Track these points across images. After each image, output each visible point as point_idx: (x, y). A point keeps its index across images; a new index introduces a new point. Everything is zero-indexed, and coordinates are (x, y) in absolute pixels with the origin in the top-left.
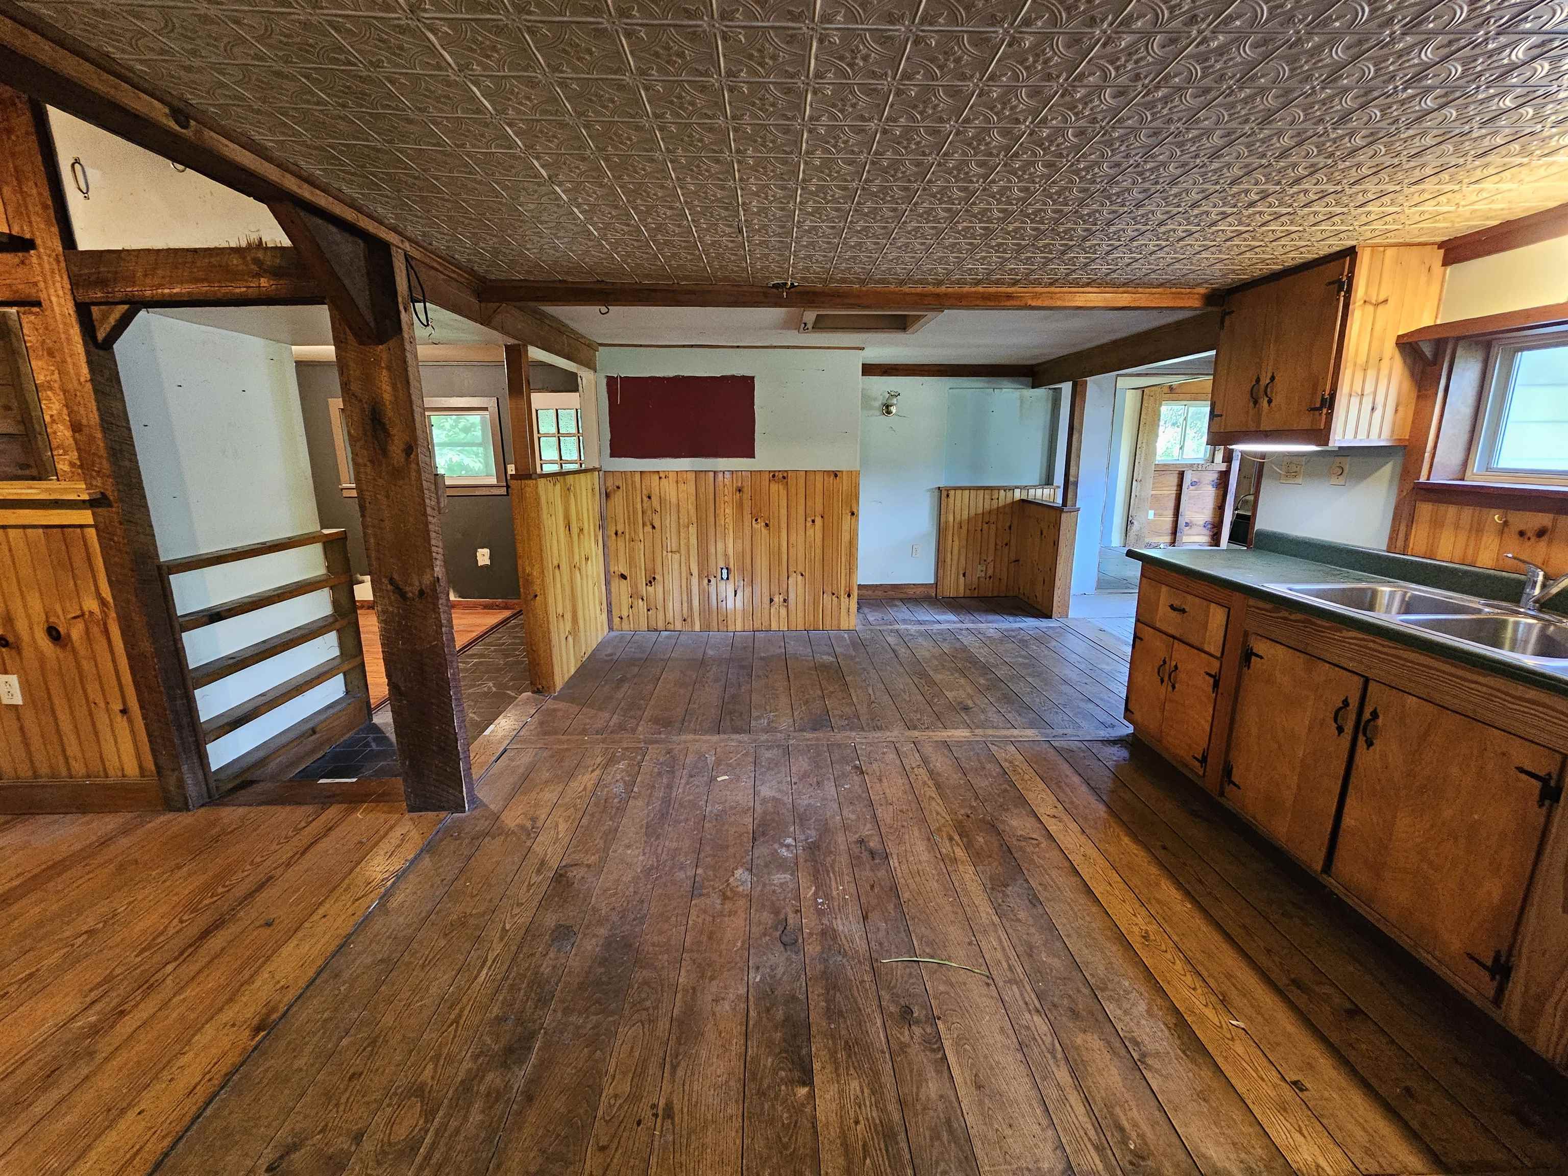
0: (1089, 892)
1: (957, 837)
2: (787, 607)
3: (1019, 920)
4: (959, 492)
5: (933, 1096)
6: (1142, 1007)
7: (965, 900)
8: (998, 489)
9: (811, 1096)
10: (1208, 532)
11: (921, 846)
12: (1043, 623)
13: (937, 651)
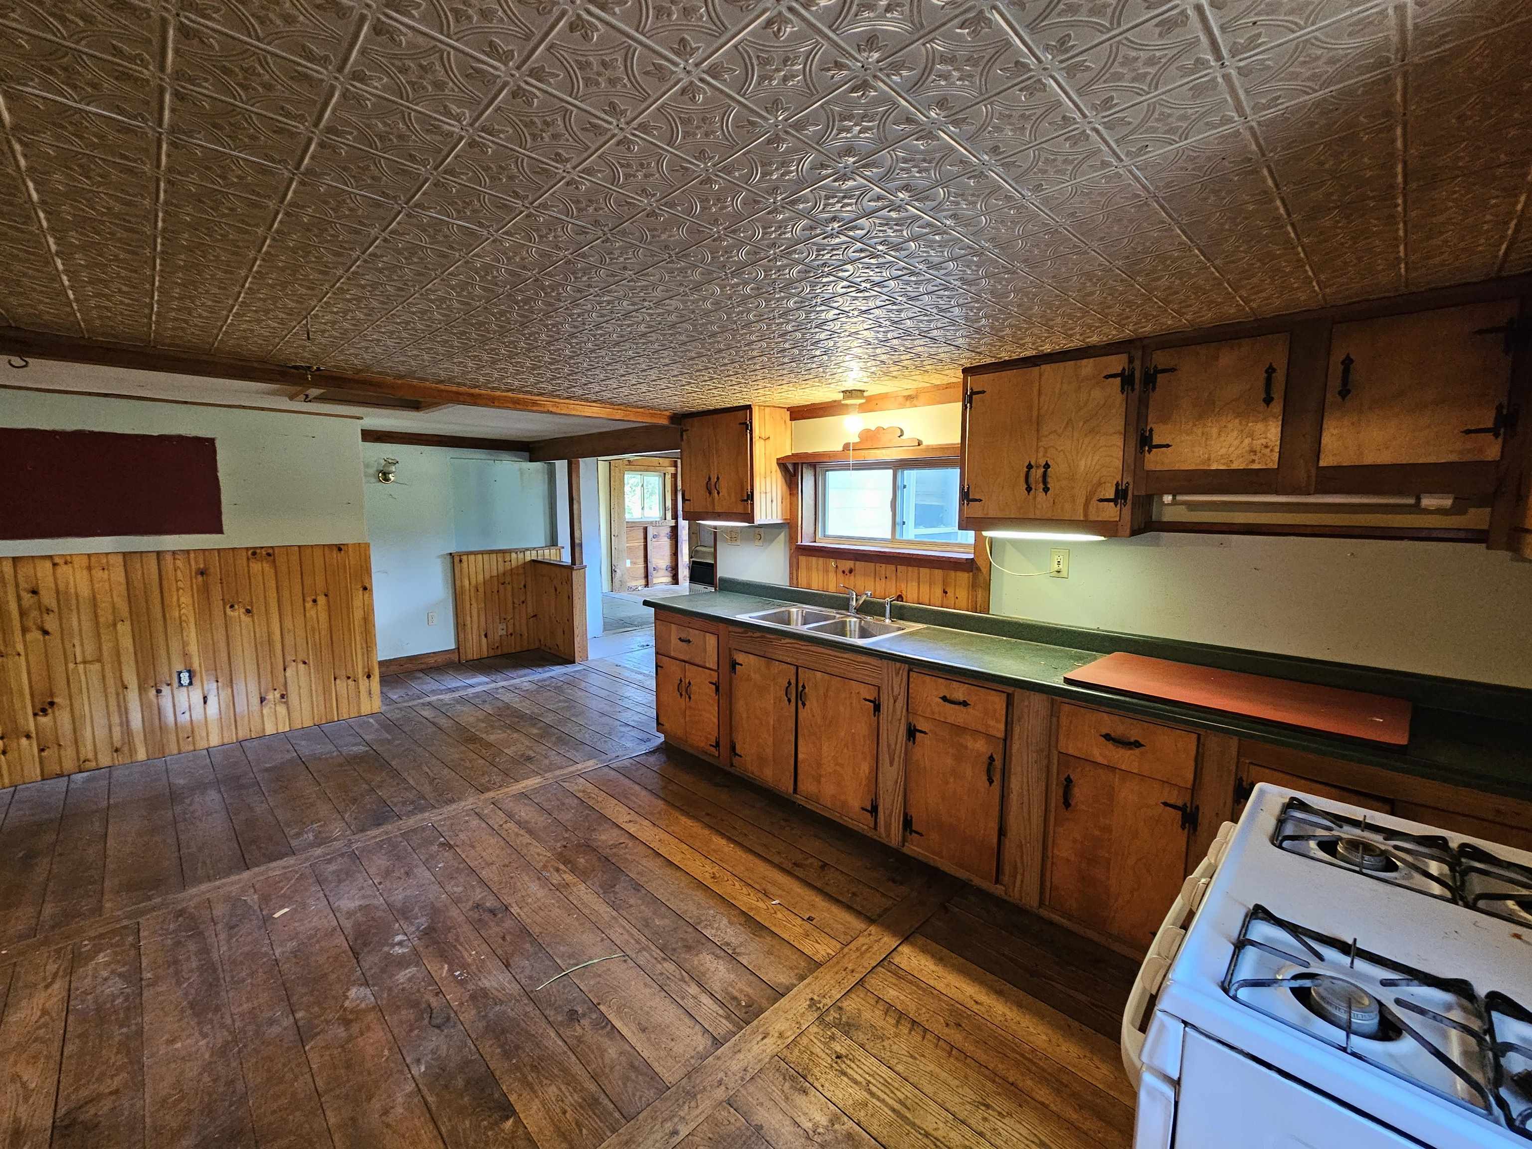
0: (671, 863)
1: (562, 867)
2: (286, 703)
3: (631, 906)
4: (472, 557)
5: (614, 1056)
6: (725, 921)
7: (586, 911)
8: (510, 551)
9: (518, 1121)
10: (669, 574)
11: (534, 887)
12: (569, 669)
13: (480, 714)
